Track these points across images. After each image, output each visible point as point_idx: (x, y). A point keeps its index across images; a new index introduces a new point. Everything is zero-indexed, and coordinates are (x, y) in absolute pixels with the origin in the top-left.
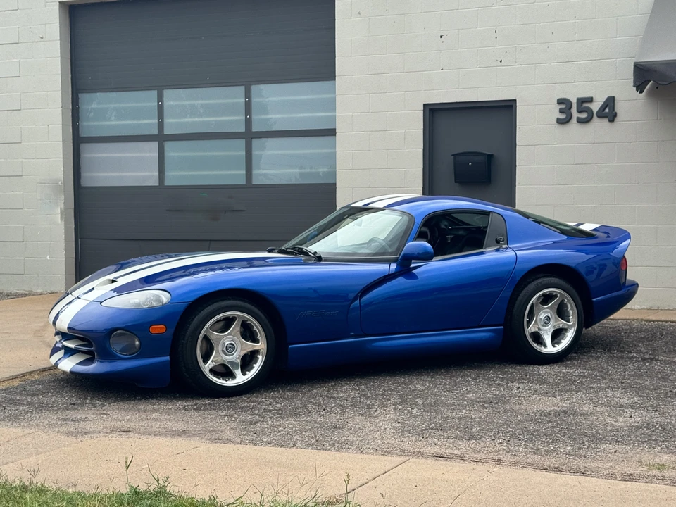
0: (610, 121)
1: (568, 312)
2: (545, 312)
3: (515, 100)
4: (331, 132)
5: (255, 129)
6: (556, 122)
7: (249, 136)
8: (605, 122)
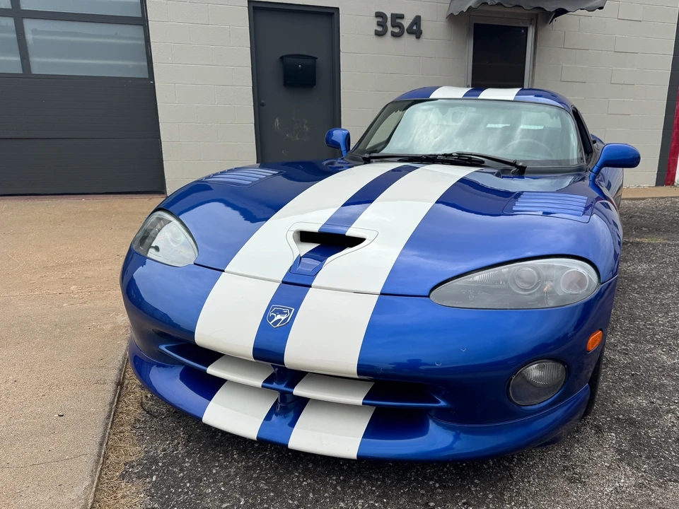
0: (416, 37)
3: (338, 8)
6: (374, 33)
8: (413, 38)
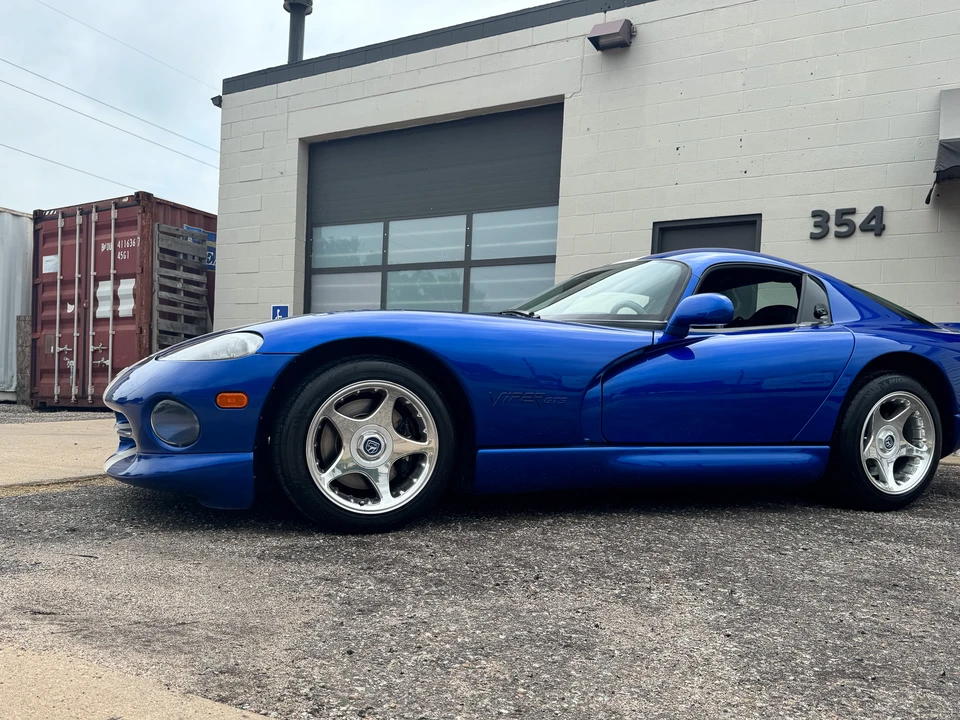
0: (876, 235)
1: (918, 434)
2: (887, 430)
3: (760, 215)
4: (551, 259)
5: (474, 258)
6: (809, 237)
7: (468, 264)
8: (871, 236)
